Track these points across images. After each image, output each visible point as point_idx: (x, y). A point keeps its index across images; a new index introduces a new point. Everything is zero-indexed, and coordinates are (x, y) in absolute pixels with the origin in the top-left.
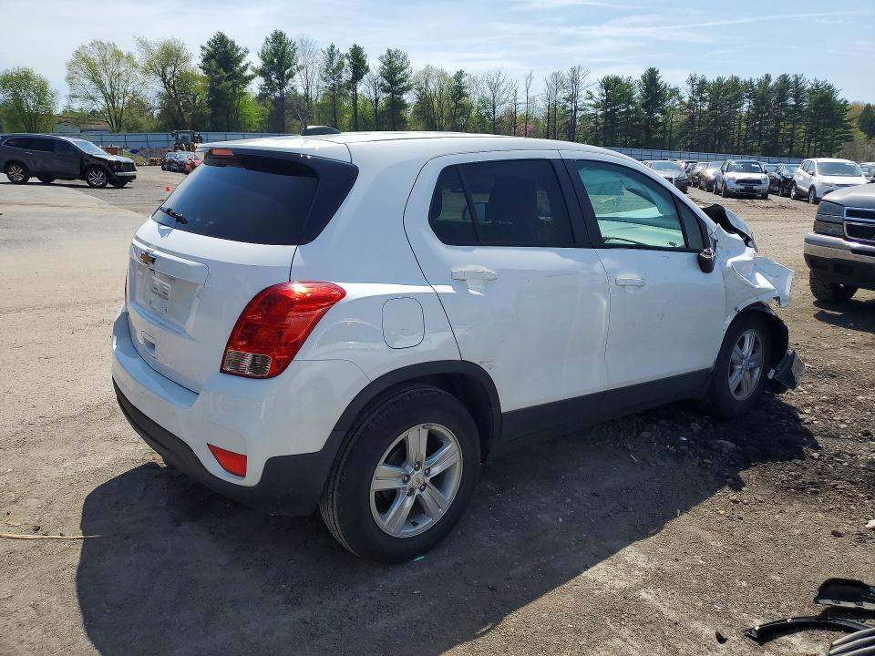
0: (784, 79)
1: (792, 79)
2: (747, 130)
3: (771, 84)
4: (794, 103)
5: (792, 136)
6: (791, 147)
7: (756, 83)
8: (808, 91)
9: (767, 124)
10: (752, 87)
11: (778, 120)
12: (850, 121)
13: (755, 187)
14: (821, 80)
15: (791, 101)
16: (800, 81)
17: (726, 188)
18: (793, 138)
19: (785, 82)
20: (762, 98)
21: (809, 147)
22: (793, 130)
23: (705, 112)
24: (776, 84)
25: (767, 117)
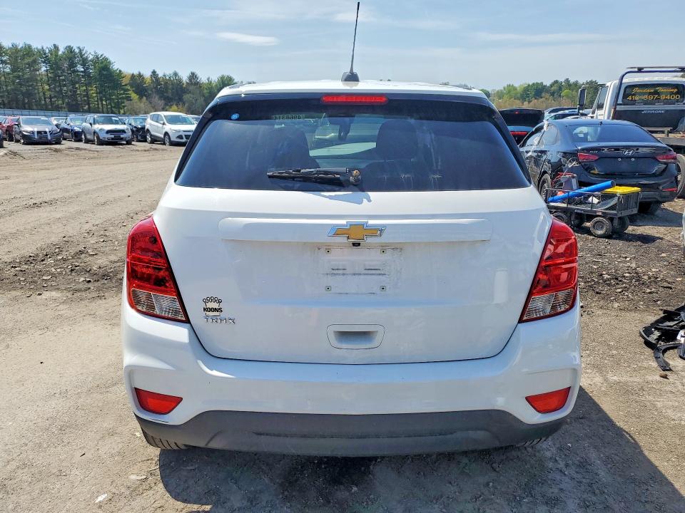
0: (70, 49)
1: (77, 51)
2: (49, 90)
3: (60, 53)
4: (83, 70)
5: (87, 95)
6: (89, 104)
7: (47, 51)
8: (92, 61)
9: (65, 85)
10: (45, 54)
11: (73, 83)
12: (126, 85)
13: (122, 136)
14: (100, 53)
15: (80, 68)
16: (84, 52)
17: (98, 138)
18: (88, 97)
19: (71, 52)
20: (56, 63)
21: (102, 104)
22: (86, 91)
23: (8, 74)
24: (64, 53)
25: (64, 80)
